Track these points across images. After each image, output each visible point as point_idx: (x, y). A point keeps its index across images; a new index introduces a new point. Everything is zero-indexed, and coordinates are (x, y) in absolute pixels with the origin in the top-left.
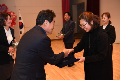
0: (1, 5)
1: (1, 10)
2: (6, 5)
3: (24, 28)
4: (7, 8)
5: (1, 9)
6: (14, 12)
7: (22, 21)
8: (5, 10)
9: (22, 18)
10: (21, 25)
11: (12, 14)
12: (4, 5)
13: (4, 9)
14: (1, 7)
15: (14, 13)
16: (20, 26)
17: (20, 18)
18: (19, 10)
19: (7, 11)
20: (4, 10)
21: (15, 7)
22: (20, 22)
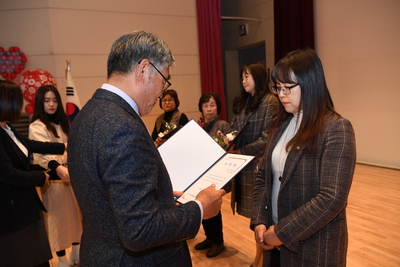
0: (6, 48)
1: (4, 64)
2: (23, 50)
4: (23, 58)
5: (4, 61)
6: (49, 71)
7: (75, 100)
8: (19, 65)
9: (74, 90)
10: (72, 113)
11: (43, 78)
12: (14, 49)
13: (13, 61)
14: (5, 54)
15: (47, 74)
17: (70, 92)
18: (68, 63)
19: (23, 68)
20: (13, 64)
21: (52, 54)
22: (68, 104)
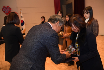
0: (6, 7)
1: (6, 11)
2: (10, 7)
3: (25, 25)
4: (10, 9)
7: (23, 19)
9: (23, 17)
10: (22, 22)
12: (8, 7)
14: (6, 8)
16: (21, 24)
17: (22, 17)
18: (21, 10)
19: (10, 11)
20: (8, 10)
21: (17, 8)
22: (21, 20)
